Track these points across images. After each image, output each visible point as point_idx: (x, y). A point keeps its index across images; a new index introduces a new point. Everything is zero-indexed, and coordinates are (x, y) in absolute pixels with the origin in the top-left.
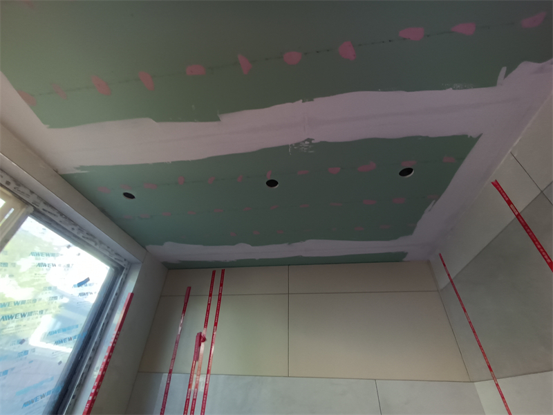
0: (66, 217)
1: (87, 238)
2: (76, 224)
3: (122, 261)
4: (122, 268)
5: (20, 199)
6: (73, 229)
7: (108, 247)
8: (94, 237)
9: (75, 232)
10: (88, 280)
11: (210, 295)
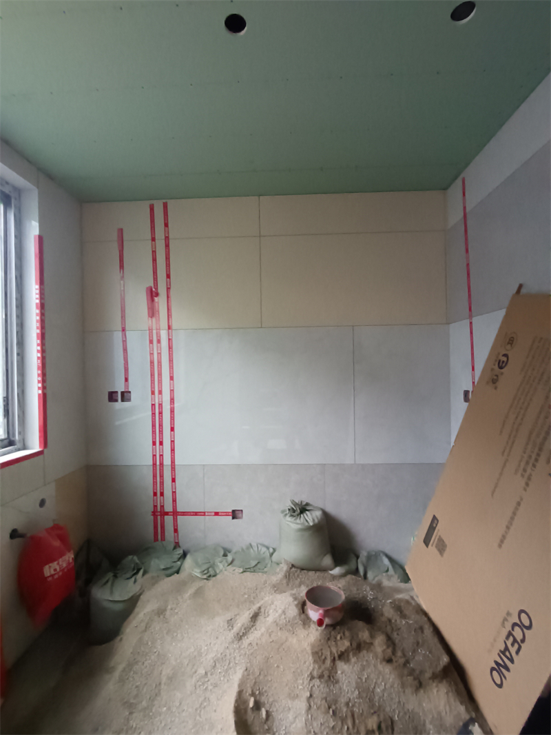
11: (153, 239)
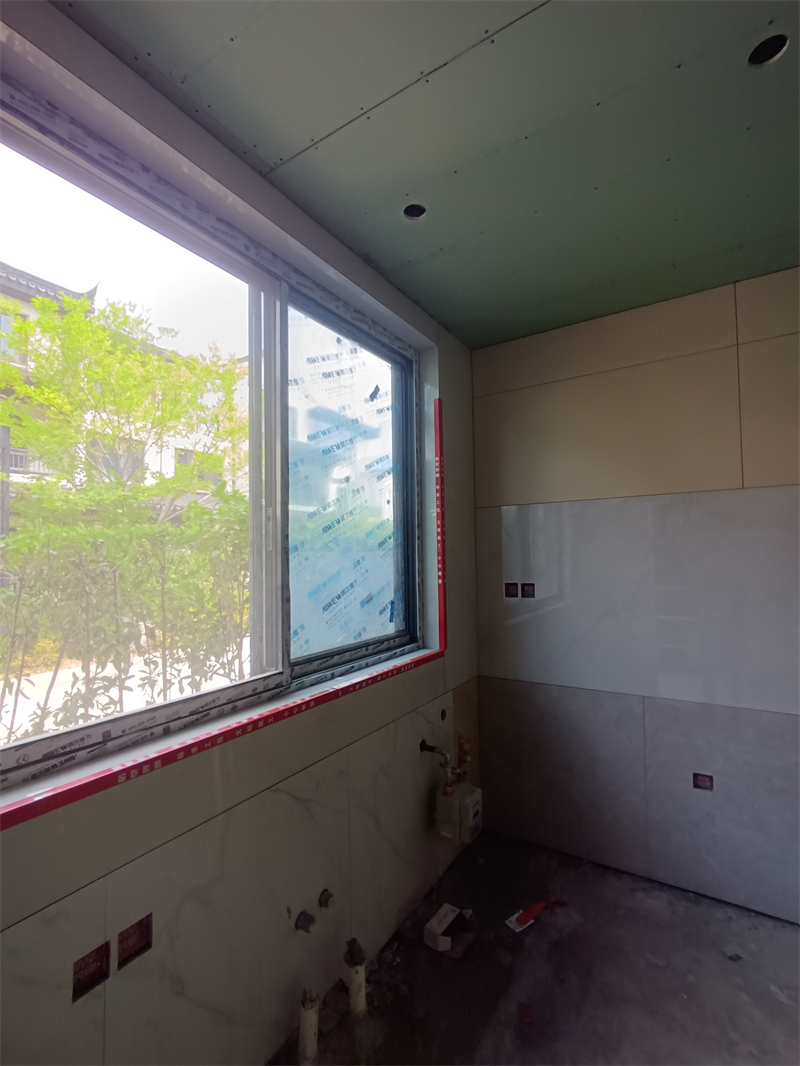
0: (324, 289)
1: (357, 319)
2: (338, 299)
3: (406, 350)
4: (409, 362)
5: (269, 272)
6: (338, 308)
7: (385, 329)
8: (365, 316)
9: (341, 312)
10: (377, 389)
